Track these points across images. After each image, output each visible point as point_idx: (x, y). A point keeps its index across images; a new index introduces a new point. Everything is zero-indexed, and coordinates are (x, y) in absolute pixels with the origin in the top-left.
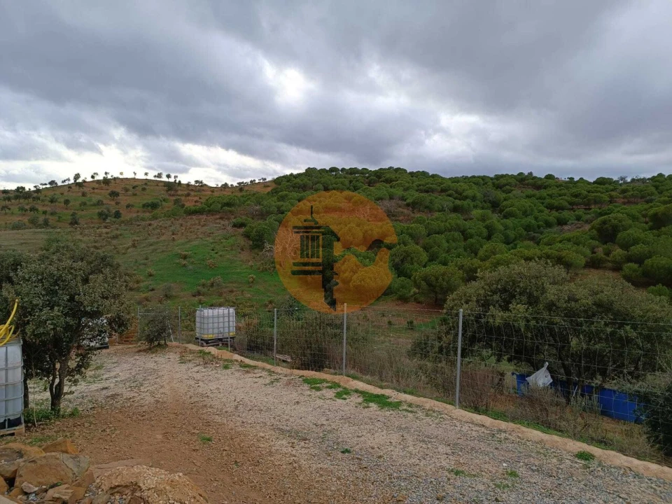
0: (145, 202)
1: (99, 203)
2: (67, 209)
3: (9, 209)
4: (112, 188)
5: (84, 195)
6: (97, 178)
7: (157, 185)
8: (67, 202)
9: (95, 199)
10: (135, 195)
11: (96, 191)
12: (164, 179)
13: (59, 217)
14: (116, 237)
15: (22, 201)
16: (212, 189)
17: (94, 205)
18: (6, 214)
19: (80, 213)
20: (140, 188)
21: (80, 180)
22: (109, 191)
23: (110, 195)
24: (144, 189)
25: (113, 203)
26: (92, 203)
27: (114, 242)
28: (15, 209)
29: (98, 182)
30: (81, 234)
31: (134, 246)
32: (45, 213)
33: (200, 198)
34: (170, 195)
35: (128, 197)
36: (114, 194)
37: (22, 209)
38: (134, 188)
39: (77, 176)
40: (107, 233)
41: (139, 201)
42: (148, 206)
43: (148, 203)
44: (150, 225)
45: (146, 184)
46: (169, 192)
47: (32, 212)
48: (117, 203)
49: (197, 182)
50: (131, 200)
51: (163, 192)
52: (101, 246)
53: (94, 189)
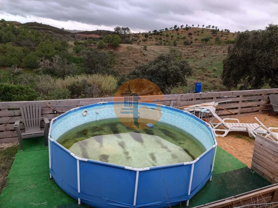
0: (202, 38)
1: (184, 38)
2: (172, 40)
3: (152, 39)
4: (189, 31)
5: (178, 34)
6: (183, 27)
7: (208, 31)
8: (172, 37)
9: (183, 36)
10: (198, 35)
11: (183, 33)
12: (211, 28)
13: (169, 43)
14: (196, 52)
15: (156, 36)
16: (233, 34)
17: (182, 39)
18: (150, 40)
19: (177, 42)
20: (200, 32)
21: (177, 28)
22: (188, 33)
23: (189, 34)
24: (202, 33)
25: (190, 38)
26: (181, 38)
27: (196, 54)
28: (154, 39)
29: (184, 29)
30: (182, 49)
31: (204, 56)
32: (164, 41)
33: (227, 38)
34: (213, 36)
35: (195, 36)
36: (190, 34)
37: (156, 39)
38: (198, 32)
39: (176, 26)
40: (192, 50)
41: (200, 38)
43: (204, 39)
44: (211, 47)
45: (203, 30)
46: (213, 34)
47: (160, 40)
48: (191, 38)
49: (225, 30)
50: (197, 37)
51: (210, 34)
52: (190, 55)
53: (182, 32)
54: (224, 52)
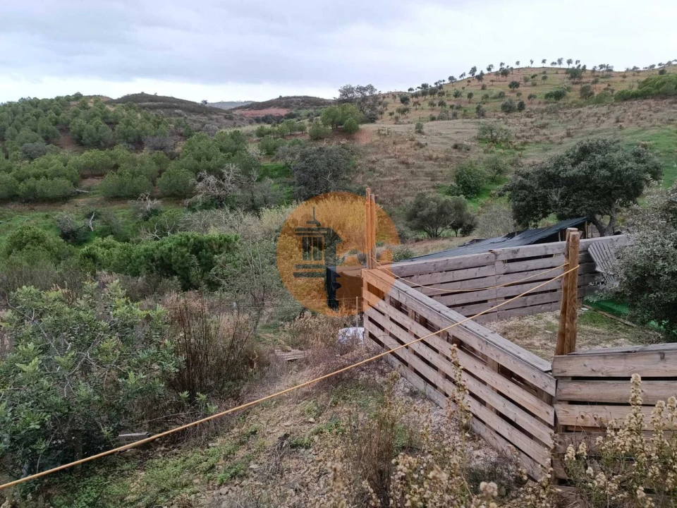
0: (548, 92)
1: (501, 95)
2: (469, 103)
3: (419, 105)
4: (510, 78)
5: (484, 88)
6: (493, 70)
7: (557, 73)
8: (470, 95)
9: (496, 91)
10: (534, 85)
11: (494, 83)
12: (565, 65)
13: (465, 111)
14: (543, 126)
15: (428, 97)
16: (622, 74)
17: (495, 98)
18: (416, 109)
19: (484, 107)
20: (540, 77)
21: (477, 73)
22: (508, 83)
23: (510, 86)
24: (545, 78)
25: (514, 95)
26: (493, 96)
27: (544, 131)
28: (426, 105)
29: (497, 74)
31: (569, 135)
32: (452, 107)
33: (609, 85)
34: (573, 83)
35: (528, 88)
36: (514, 85)
37: (431, 104)
38: (533, 77)
39: (474, 70)
40: (532, 122)
41: (541, 91)
42: (551, 96)
43: (551, 93)
44: (579, 112)
45: (544, 73)
46: (573, 80)
47: (440, 107)
48: (519, 94)
49: (601, 66)
50: (533, 91)
51: (565, 80)
53: (492, 81)
54: (618, 121)
